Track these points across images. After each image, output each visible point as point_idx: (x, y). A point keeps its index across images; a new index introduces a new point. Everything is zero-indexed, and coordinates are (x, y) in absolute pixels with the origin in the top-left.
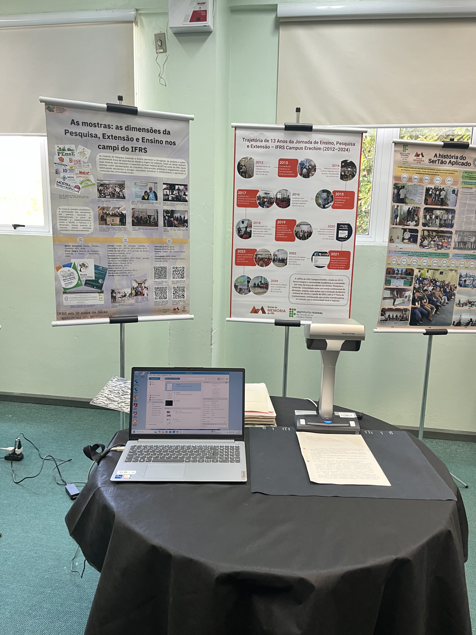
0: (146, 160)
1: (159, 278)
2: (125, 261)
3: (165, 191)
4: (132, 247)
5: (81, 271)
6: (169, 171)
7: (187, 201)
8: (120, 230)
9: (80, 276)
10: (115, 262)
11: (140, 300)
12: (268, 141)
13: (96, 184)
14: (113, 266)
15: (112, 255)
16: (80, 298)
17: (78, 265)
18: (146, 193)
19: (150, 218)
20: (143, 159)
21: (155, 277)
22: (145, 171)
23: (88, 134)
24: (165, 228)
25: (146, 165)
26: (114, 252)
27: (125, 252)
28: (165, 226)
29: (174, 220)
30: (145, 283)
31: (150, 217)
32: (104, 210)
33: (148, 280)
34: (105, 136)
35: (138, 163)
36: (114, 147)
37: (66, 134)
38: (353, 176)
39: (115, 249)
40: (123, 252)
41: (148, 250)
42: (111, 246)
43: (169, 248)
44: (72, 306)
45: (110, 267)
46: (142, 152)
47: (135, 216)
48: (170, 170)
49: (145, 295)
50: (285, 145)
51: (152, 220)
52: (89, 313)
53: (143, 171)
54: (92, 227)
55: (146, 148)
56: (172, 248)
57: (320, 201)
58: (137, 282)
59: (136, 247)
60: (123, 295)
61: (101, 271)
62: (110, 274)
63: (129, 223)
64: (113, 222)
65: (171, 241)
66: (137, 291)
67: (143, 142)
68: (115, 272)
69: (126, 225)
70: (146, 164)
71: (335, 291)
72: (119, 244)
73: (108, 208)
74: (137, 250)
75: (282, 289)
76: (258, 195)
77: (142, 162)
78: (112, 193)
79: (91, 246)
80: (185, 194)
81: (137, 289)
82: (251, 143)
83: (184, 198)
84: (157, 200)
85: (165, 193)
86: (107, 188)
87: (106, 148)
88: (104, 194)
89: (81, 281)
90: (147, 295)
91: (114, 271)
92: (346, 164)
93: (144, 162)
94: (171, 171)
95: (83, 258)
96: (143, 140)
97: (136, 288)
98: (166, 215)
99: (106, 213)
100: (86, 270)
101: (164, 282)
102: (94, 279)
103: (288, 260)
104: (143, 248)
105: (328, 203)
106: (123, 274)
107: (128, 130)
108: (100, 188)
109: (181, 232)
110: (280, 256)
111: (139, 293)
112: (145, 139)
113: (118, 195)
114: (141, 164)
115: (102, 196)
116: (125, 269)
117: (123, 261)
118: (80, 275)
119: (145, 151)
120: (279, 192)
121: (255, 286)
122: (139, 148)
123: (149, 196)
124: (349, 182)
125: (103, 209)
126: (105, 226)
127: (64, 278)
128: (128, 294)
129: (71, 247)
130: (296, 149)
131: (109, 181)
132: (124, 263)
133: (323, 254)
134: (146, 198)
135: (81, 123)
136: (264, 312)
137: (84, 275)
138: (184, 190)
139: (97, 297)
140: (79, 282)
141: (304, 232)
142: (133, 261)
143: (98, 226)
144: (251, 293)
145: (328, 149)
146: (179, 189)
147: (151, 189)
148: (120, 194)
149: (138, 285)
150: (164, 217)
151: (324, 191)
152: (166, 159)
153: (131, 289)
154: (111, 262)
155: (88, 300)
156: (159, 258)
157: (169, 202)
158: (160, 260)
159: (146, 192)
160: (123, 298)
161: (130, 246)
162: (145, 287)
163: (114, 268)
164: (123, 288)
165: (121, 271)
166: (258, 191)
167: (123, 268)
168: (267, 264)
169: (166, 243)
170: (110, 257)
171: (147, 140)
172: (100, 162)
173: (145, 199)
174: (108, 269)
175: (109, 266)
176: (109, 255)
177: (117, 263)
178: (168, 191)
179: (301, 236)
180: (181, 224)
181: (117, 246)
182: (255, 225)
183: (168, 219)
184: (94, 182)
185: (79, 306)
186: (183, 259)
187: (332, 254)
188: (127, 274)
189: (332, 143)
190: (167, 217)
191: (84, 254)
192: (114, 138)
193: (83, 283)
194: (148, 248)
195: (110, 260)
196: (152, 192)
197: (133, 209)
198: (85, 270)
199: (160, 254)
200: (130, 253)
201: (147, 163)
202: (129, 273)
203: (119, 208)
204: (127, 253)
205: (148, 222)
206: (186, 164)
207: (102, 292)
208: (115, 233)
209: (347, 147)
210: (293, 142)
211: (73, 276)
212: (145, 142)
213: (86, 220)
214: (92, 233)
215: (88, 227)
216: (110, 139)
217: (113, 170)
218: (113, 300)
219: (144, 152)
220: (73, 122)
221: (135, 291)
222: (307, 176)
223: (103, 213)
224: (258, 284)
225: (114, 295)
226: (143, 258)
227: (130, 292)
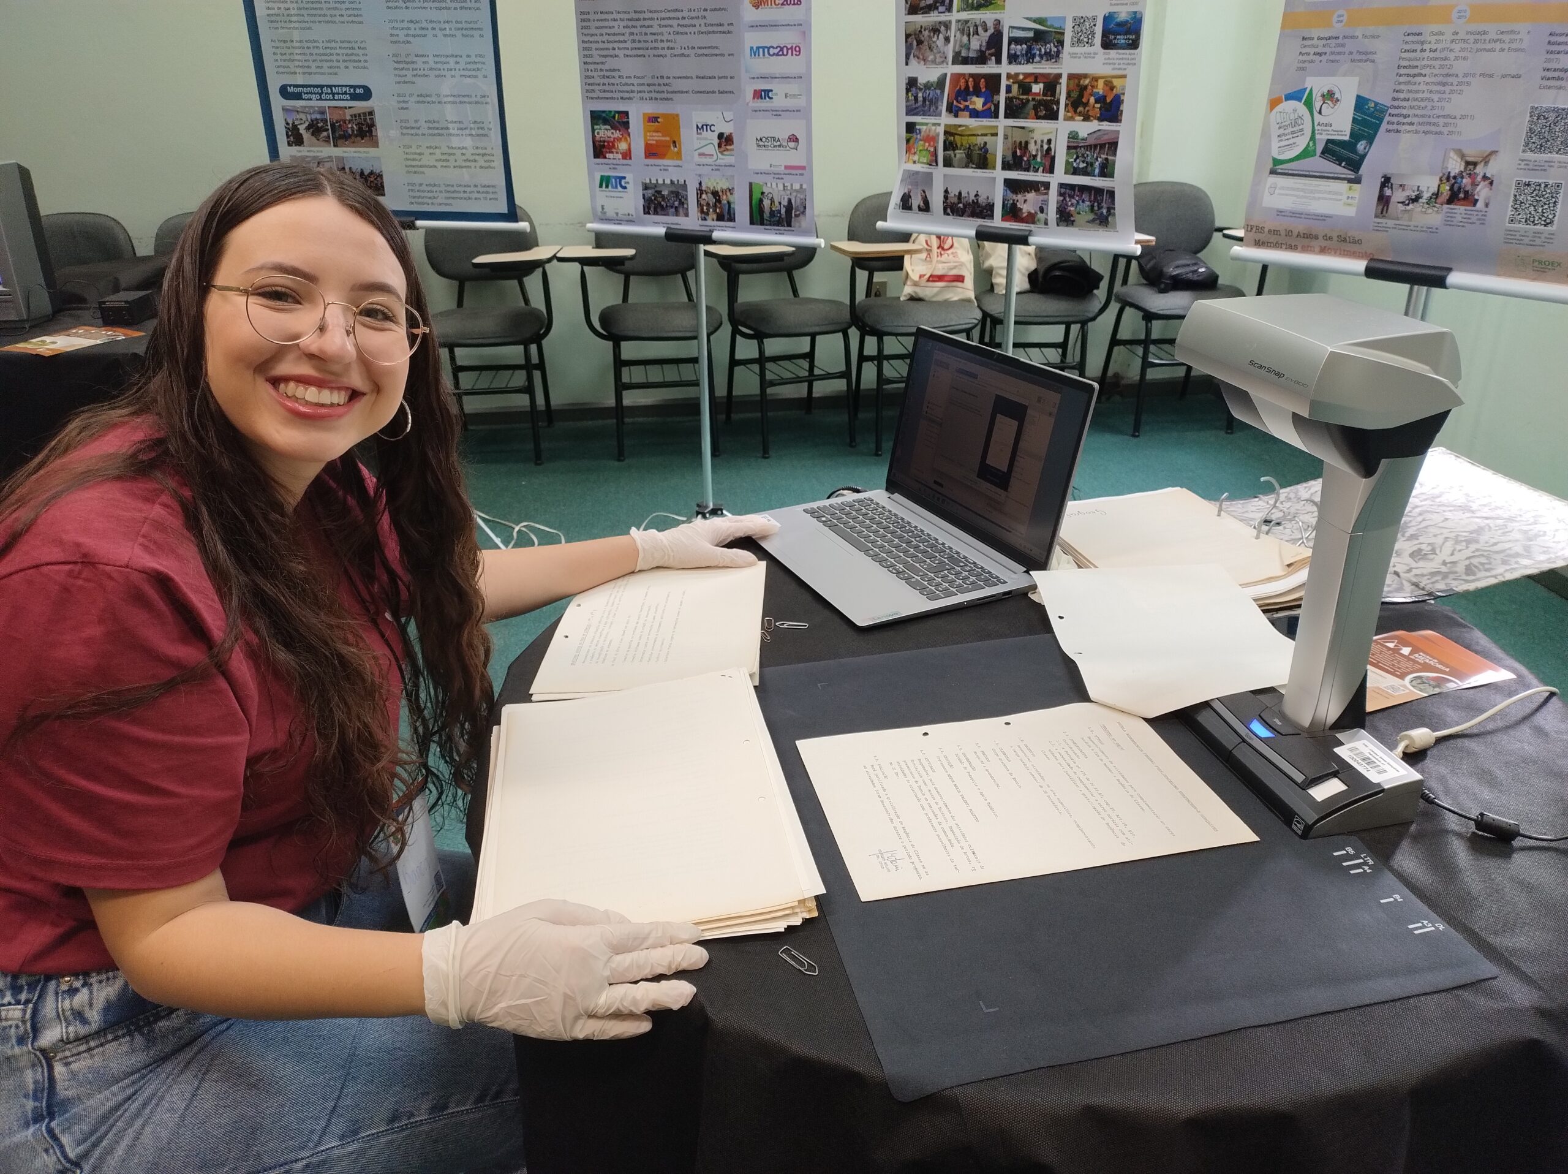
1: (1541, 148)
2: (1444, 84)
4: (1477, 37)
9: (1317, 128)
10: (1414, 88)
11: (1459, 218)
14: (1405, 100)
15: (1411, 63)
16: (1302, 190)
17: (1319, 94)
21: (1527, 144)
26: (1418, 54)
27: (1452, 56)
30: (1486, 163)
33: (1501, 154)
39: (1422, 43)
40: (1443, 54)
41: (1525, 45)
42: (1415, 34)
44: (1280, 212)
45: (1396, 103)
49: (1479, 204)
52: (1316, 237)
58: (1462, 156)
59: (1487, 37)
62: (1391, 127)
68: (1405, 120)
72: (1436, 28)
74: (1489, 46)
79: (1360, 36)
81: (1459, 180)
89: (1315, 144)
90: (1486, 205)
91: (1405, 117)
95: (1332, 74)
97: (1455, 178)
101: (1556, 164)
102: (1347, 138)
104: (1512, 41)
106: (1427, 128)
111: (1462, 195)
116: (1435, 112)
117: (1439, 84)
118: (1316, 124)
127: (1282, 131)
128: (1426, 195)
129: (1316, 41)
132: (1439, 92)
137: (1326, 125)
139: (1341, 194)
140: (1311, 144)
142: (1468, 84)
149: (1465, 168)
153: (1441, 180)
154: (1402, 87)
155: (1319, 198)
156: (1556, 74)
158: (1558, 83)
161: (1472, 33)
162: (1485, 178)
163: (1404, 108)
164: (1418, 173)
165: (1423, 116)
167: (1433, 108)
170: (1402, 71)
174: (1390, 111)
175: (1394, 99)
176: (1403, 63)
177: (1417, 92)
181: (1432, 33)
185: (1294, 214)
188: (1438, 129)
191: (1339, 61)
193: (1320, 148)
194: (1527, 38)
195: (1402, 79)
199: (1564, 61)
200: (1465, 58)
202: (1446, 125)
204: (1457, 58)
207: (1357, 181)
211: (1301, 127)
218: (1380, 207)
221: (1452, 189)
225: (1388, 192)
226: (1504, 76)
227: (1434, 189)
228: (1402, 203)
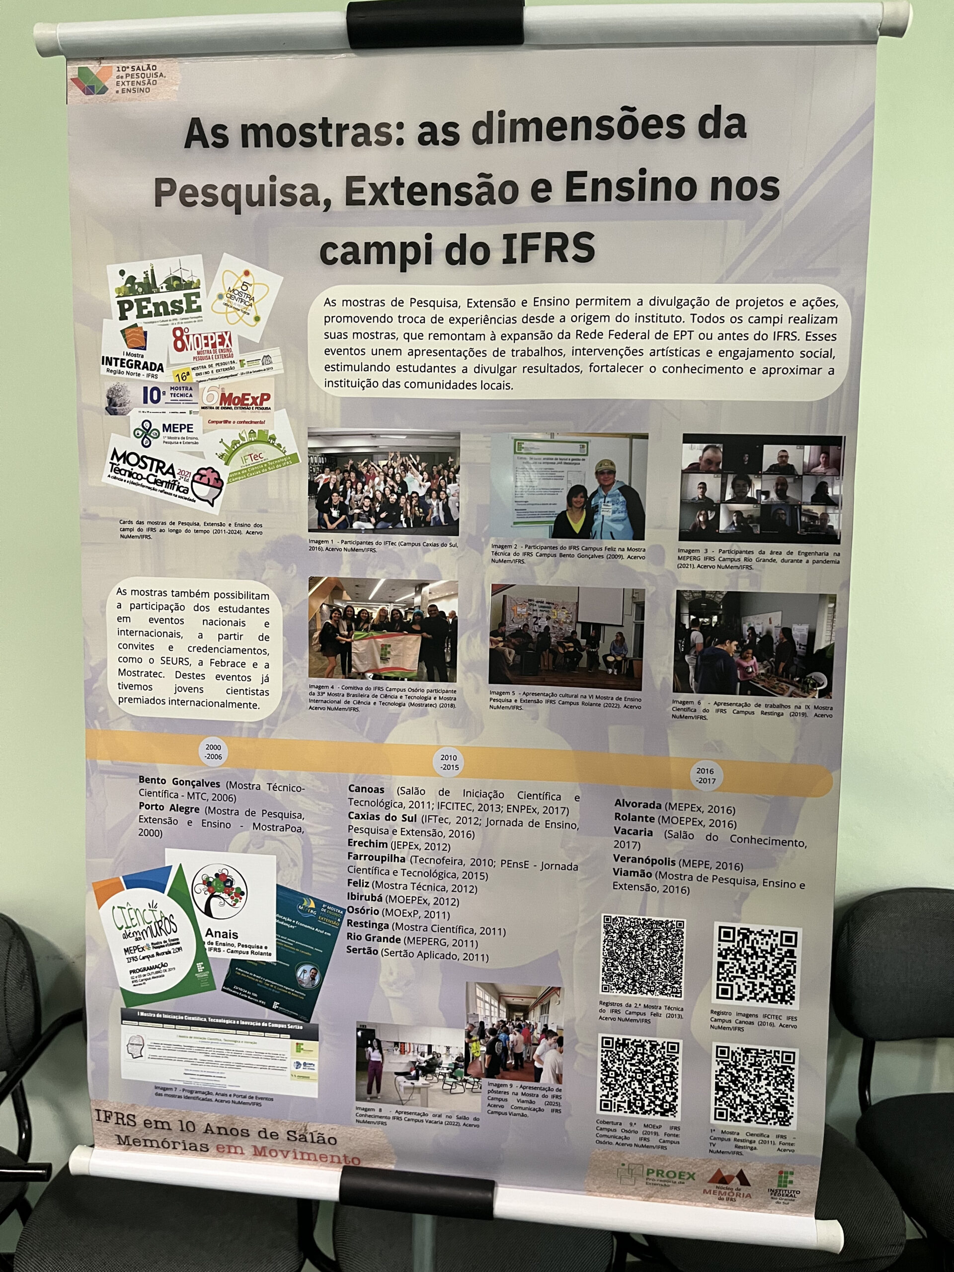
0: (585, 302)
1: (634, 985)
2: (440, 876)
3: (696, 479)
4: (484, 801)
5: (208, 912)
6: (727, 361)
7: (832, 538)
8: (424, 704)
9: (206, 939)
10: (386, 880)
11: (512, 1100)
13: (304, 461)
14: (372, 898)
15: (374, 838)
16: (200, 1050)
17: (199, 880)
18: (579, 499)
19: (594, 642)
20: (565, 302)
21: (608, 977)
22: (577, 369)
23: (273, 188)
24: (684, 696)
25: (586, 335)
26: (382, 824)
27: (445, 829)
28: (681, 684)
29: (742, 649)
30: (545, 1009)
31: (593, 631)
32: (340, 598)
33: (566, 993)
34: (361, 190)
35: (536, 328)
36: (404, 246)
37: (158, 204)
39: (387, 806)
40: (430, 826)
41: (574, 817)
42: (370, 790)
43: (706, 818)
44: (162, 1090)
45: (357, 904)
46: (564, 259)
47: (512, 626)
48: (735, 355)
49: (546, 1078)
51: (604, 648)
52: (245, 1134)
53: (566, 368)
54: (276, 687)
55: (590, 236)
56: (722, 816)
58: (500, 996)
59: (504, 803)
60: (423, 1060)
61: (312, 921)
62: (355, 944)
63: (471, 666)
64: (384, 659)
65: (719, 774)
66: (498, 1046)
67: (570, 198)
68: (382, 934)
69: (453, 680)
70: (585, 328)
72: (409, 782)
73: (361, 586)
74: (512, 816)
77: (563, 319)
78: (386, 504)
79: (264, 787)
80: (822, 497)
81: (502, 1036)
83: (813, 517)
84: (638, 533)
85: (695, 493)
86: (359, 475)
87: (362, 256)
88: (343, 509)
89: (207, 967)
90: (558, 1079)
91: (380, 927)
93: (576, 319)
94: (741, 362)
95: (223, 847)
96: (571, 187)
97: (493, 1031)
98: (694, 623)
99: (347, 615)
100: (234, 911)
101: (663, 1012)
102: (273, 959)
104: (548, 810)
106: (425, 948)
107: (489, 140)
108: (322, 479)
109: (786, 726)
111: (511, 1061)
112: (588, 181)
113: (419, 512)
114: (554, 328)
115: (333, 520)
116: (435, 921)
117: (430, 874)
118: (203, 933)
119: (583, 254)
122: (550, 236)
123: (592, 512)
125: (335, 588)
126: (338, 683)
127: (131, 942)
128: (447, 1062)
129: (169, 786)
131: (373, 436)
132: (434, 888)
134: (577, 527)
135: (234, 134)
137: (225, 935)
138: (820, 469)
139: (283, 1059)
140: (200, 967)
142: (484, 877)
143: (303, 680)
146: (783, 469)
147: (605, 473)
148: (426, 508)
149: (508, 1017)
150: (681, 633)
152: (711, 291)
153: (469, 1036)
154: (364, 877)
155: (239, 1066)
156: (638, 867)
157: (714, 547)
158: (644, 881)
159: (577, 491)
160: (422, 1080)
161: (474, 794)
162: (547, 1033)
163: (376, 912)
164: (423, 1022)
165: (414, 928)
167: (429, 915)
169: (687, 785)
170: (358, 850)
171: (595, 182)
172: (327, 336)
173: (571, 534)
174: (347, 916)
175: (351, 896)
176: (357, 837)
177: (394, 886)
178: (713, 483)
180: (786, 675)
181: (402, 790)
183: (706, 644)
184: (291, 449)
185: (192, 1094)
186: (792, 885)
188: (446, 950)
190: (697, 636)
191: (227, 826)
192: (411, 194)
193: (220, 976)
194: (574, 806)
195: (361, 864)
196: (614, 490)
197: (497, 589)
198: (227, 910)
199: (649, 847)
200: (470, 835)
201: (589, 320)
202: (457, 943)
203: (420, 586)
204: (454, 834)
205: (584, 662)
206: (843, 311)
207: (312, 1035)
208: (392, 723)
211: (172, 936)
212: (583, 199)
213: (243, 651)
214: (273, 720)
215: (255, 684)
216: (385, 203)
217: (393, 375)
218: (365, 1082)
219: (576, 258)
220: (196, 132)
221: (491, 1050)
223: (333, 609)
225: (375, 1056)
226: (545, 866)
227: (459, 1049)
228: (405, 1074)
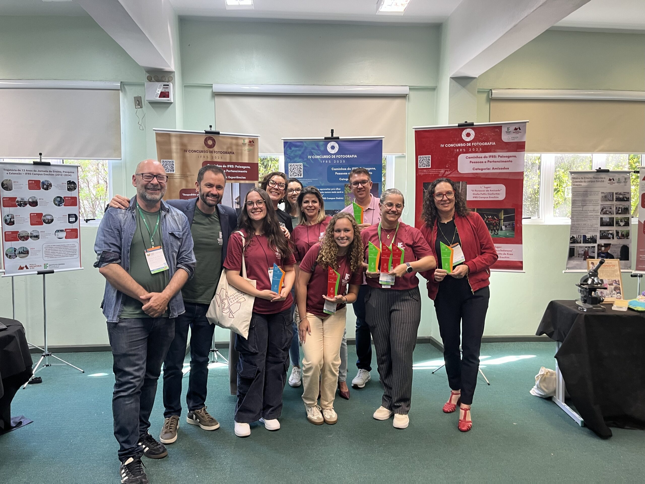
12: (20, 170)
38: (75, 189)
50: (31, 172)
57: (57, 203)
71: (71, 251)
75: (38, 253)
76: (17, 200)
82: (9, 172)
92: (70, 183)
103: (40, 236)
105: (61, 203)
110: (35, 234)
120: (30, 198)
121: (20, 253)
124: (72, 192)
130: (39, 175)
133: (62, 231)
136: (27, 268)
141: (49, 220)
144: (18, 257)
145: (58, 175)
151: (58, 197)
166: (16, 198)
168: (27, 239)
179: (47, 222)
182: (16, 217)
187: (67, 231)
189: (61, 172)
209: (69, 174)
210: (36, 171)
222: (47, 189)
224: (22, 252)
